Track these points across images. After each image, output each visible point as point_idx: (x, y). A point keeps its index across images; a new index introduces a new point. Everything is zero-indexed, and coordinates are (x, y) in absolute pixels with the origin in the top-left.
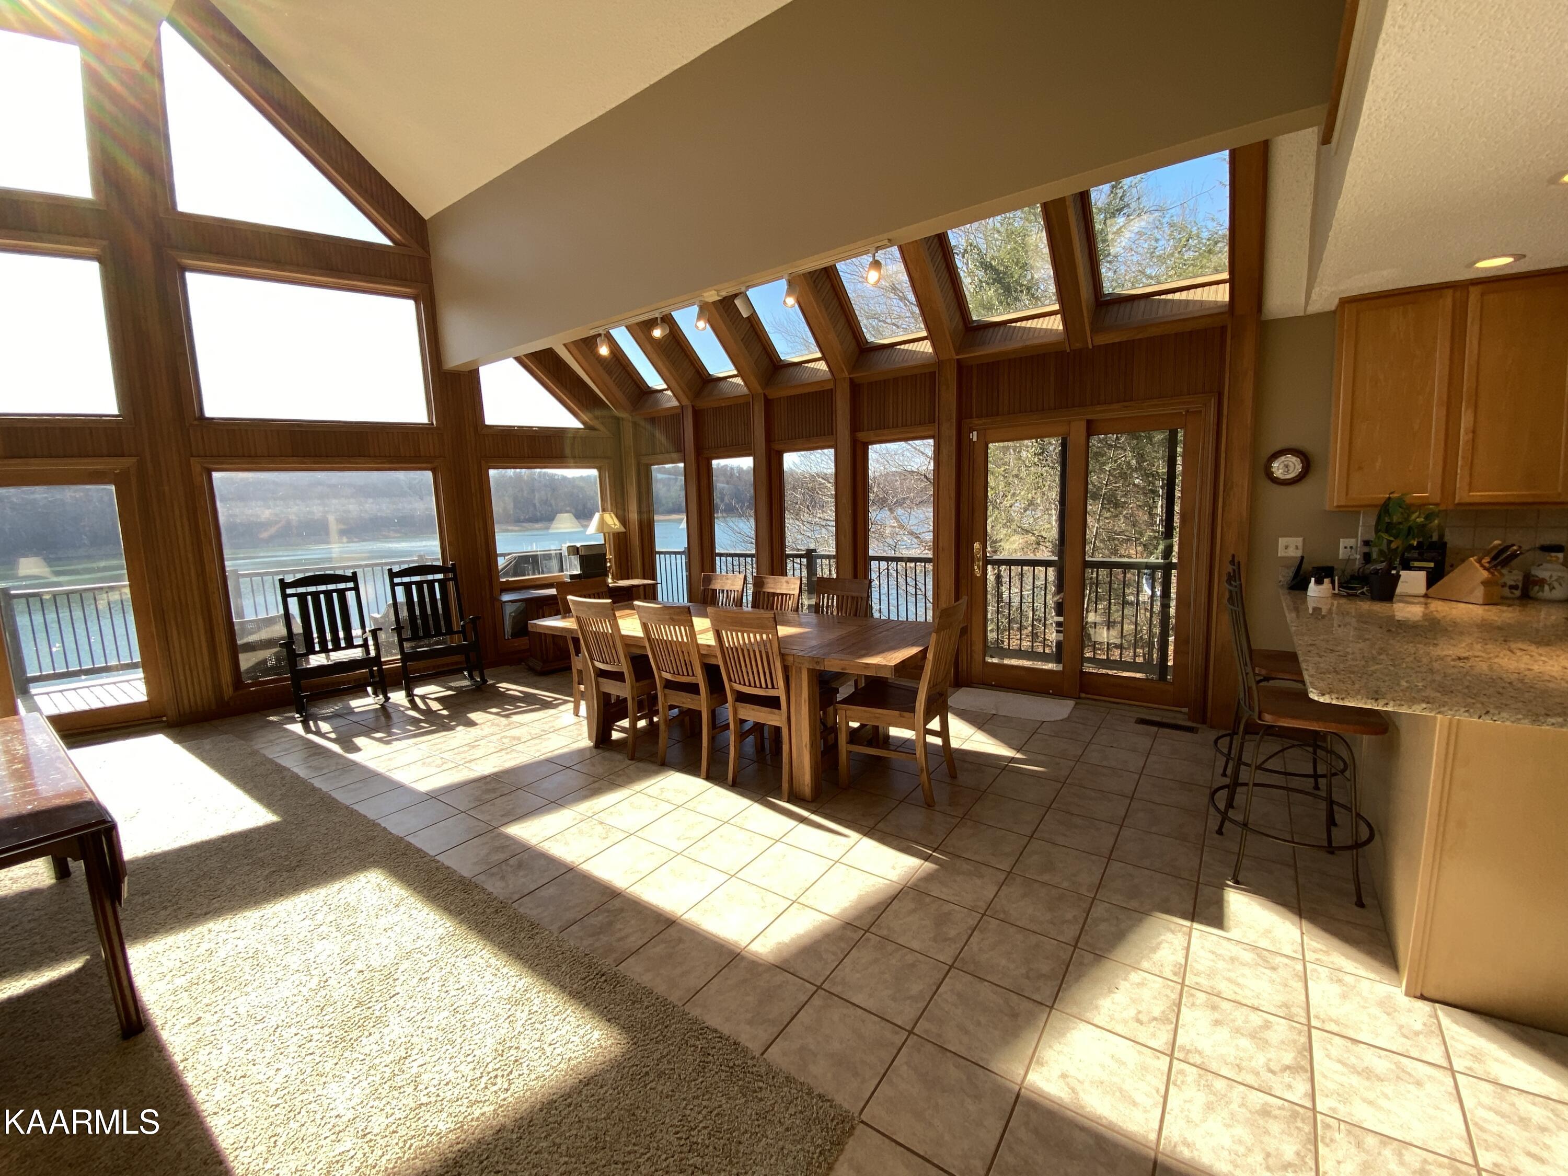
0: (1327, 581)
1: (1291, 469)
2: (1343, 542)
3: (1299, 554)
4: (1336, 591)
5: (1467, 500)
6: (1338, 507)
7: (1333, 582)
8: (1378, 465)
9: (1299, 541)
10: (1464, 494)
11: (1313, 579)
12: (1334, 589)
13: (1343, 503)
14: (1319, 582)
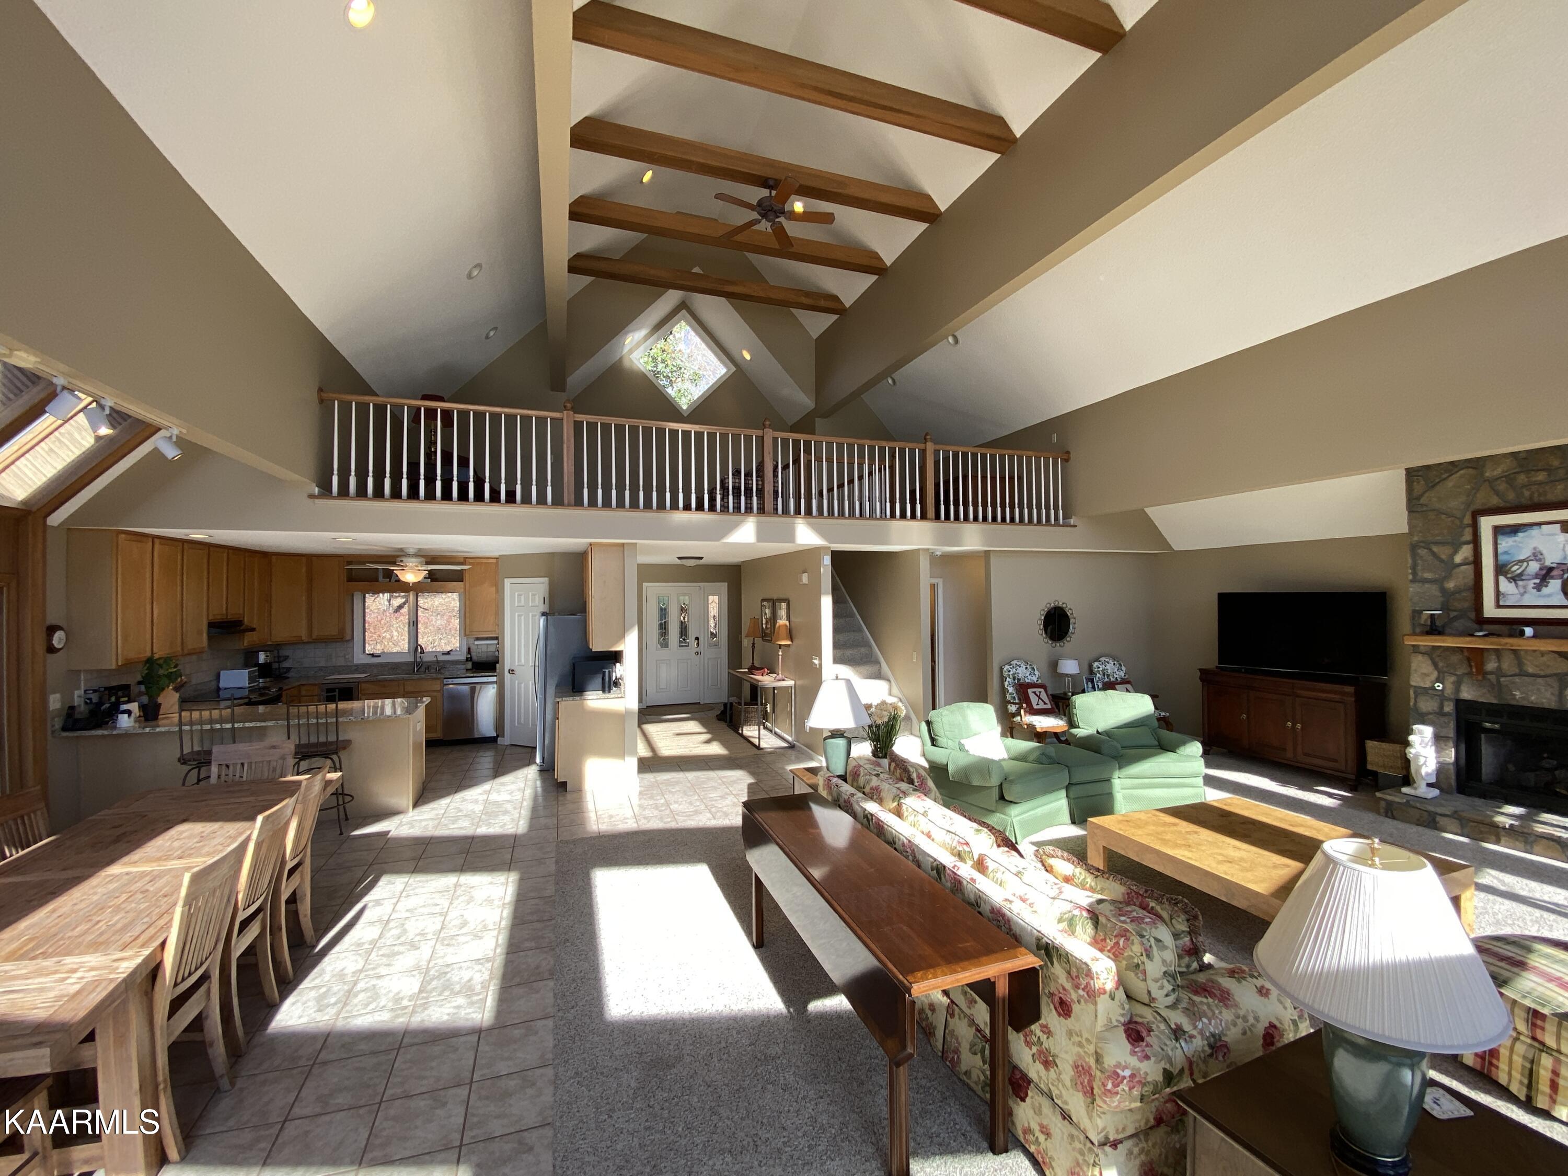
3: (59, 706)
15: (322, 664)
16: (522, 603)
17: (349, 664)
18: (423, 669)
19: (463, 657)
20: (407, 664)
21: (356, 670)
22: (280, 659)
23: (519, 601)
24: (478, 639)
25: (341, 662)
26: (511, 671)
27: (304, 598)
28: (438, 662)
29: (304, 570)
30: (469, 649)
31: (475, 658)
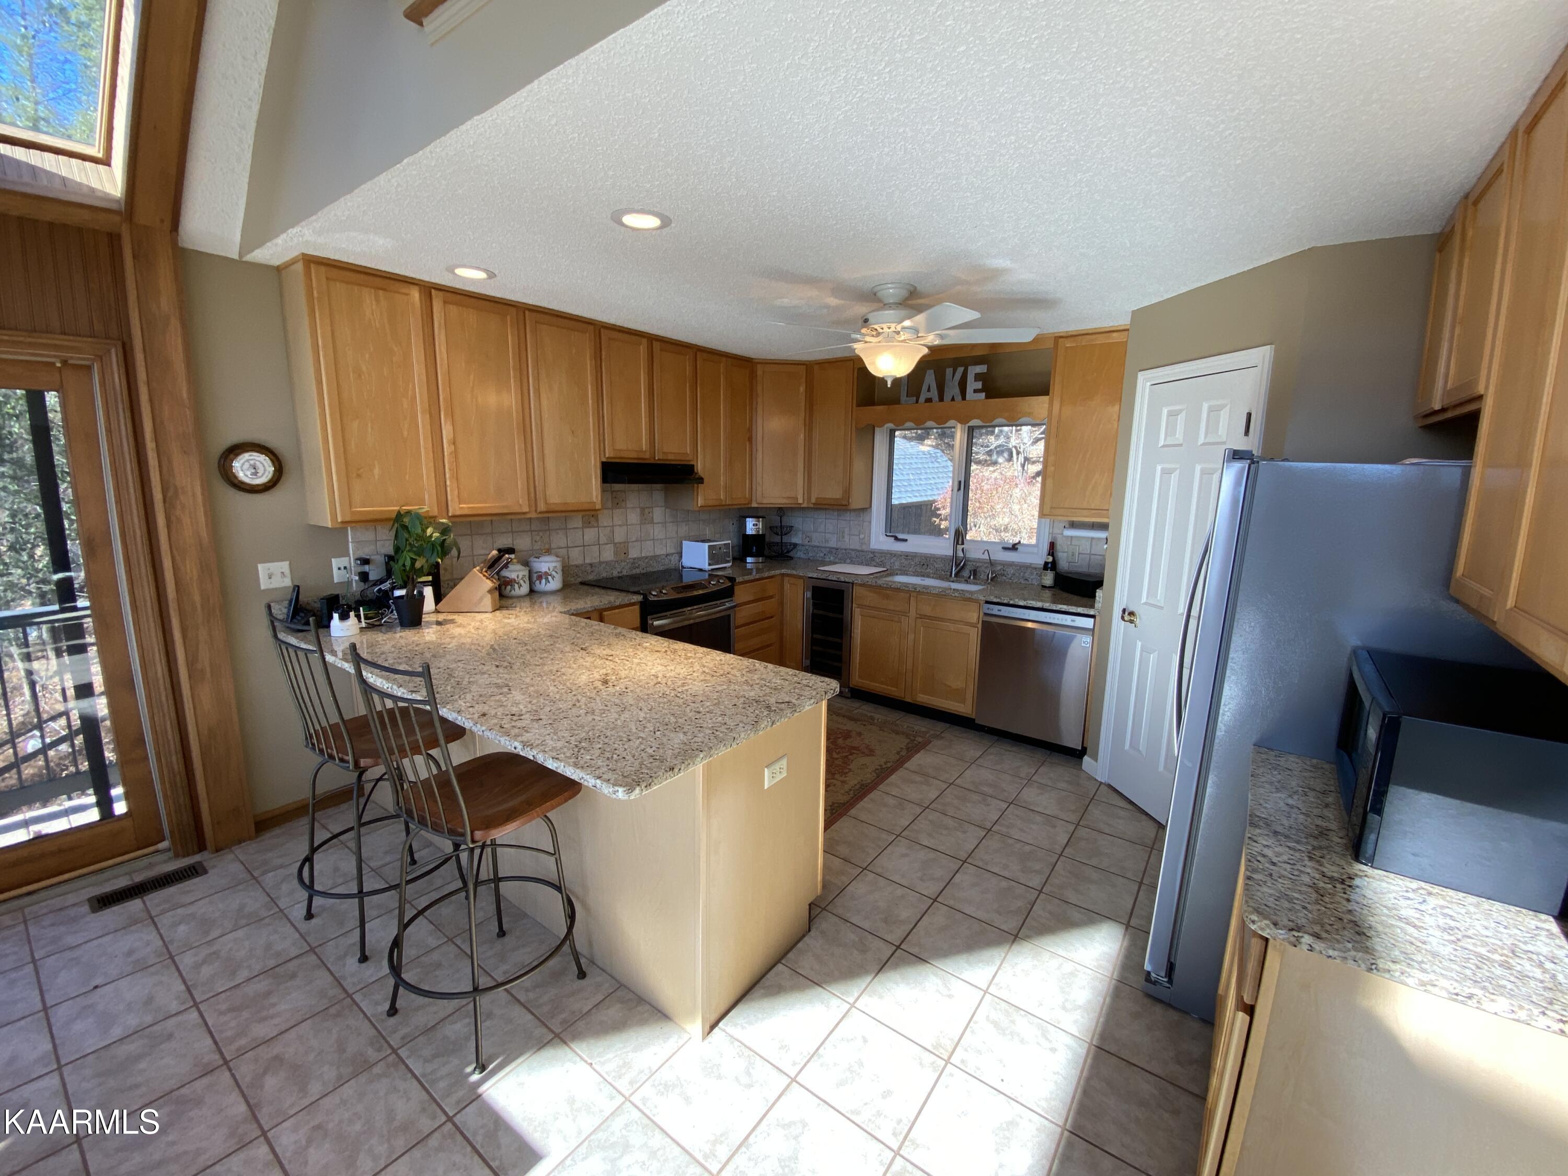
0: (352, 614)
1: (261, 471)
2: (336, 563)
3: (287, 582)
4: (363, 625)
5: (458, 513)
6: (342, 522)
7: (358, 616)
8: (376, 471)
9: (284, 566)
10: (456, 508)
11: (336, 616)
12: (360, 621)
13: (348, 519)
14: (344, 617)
15: (833, 544)
16: (1179, 436)
17: (864, 548)
18: (966, 573)
19: (1040, 558)
20: (943, 559)
21: (872, 559)
22: (784, 530)
23: (1171, 430)
24: (1073, 525)
25: (852, 543)
26: (1129, 615)
27: (802, 436)
28: (992, 563)
29: (802, 389)
30: (1052, 545)
31: (1064, 564)
